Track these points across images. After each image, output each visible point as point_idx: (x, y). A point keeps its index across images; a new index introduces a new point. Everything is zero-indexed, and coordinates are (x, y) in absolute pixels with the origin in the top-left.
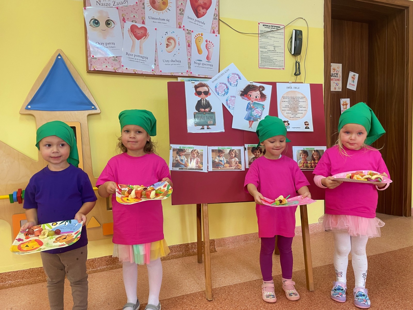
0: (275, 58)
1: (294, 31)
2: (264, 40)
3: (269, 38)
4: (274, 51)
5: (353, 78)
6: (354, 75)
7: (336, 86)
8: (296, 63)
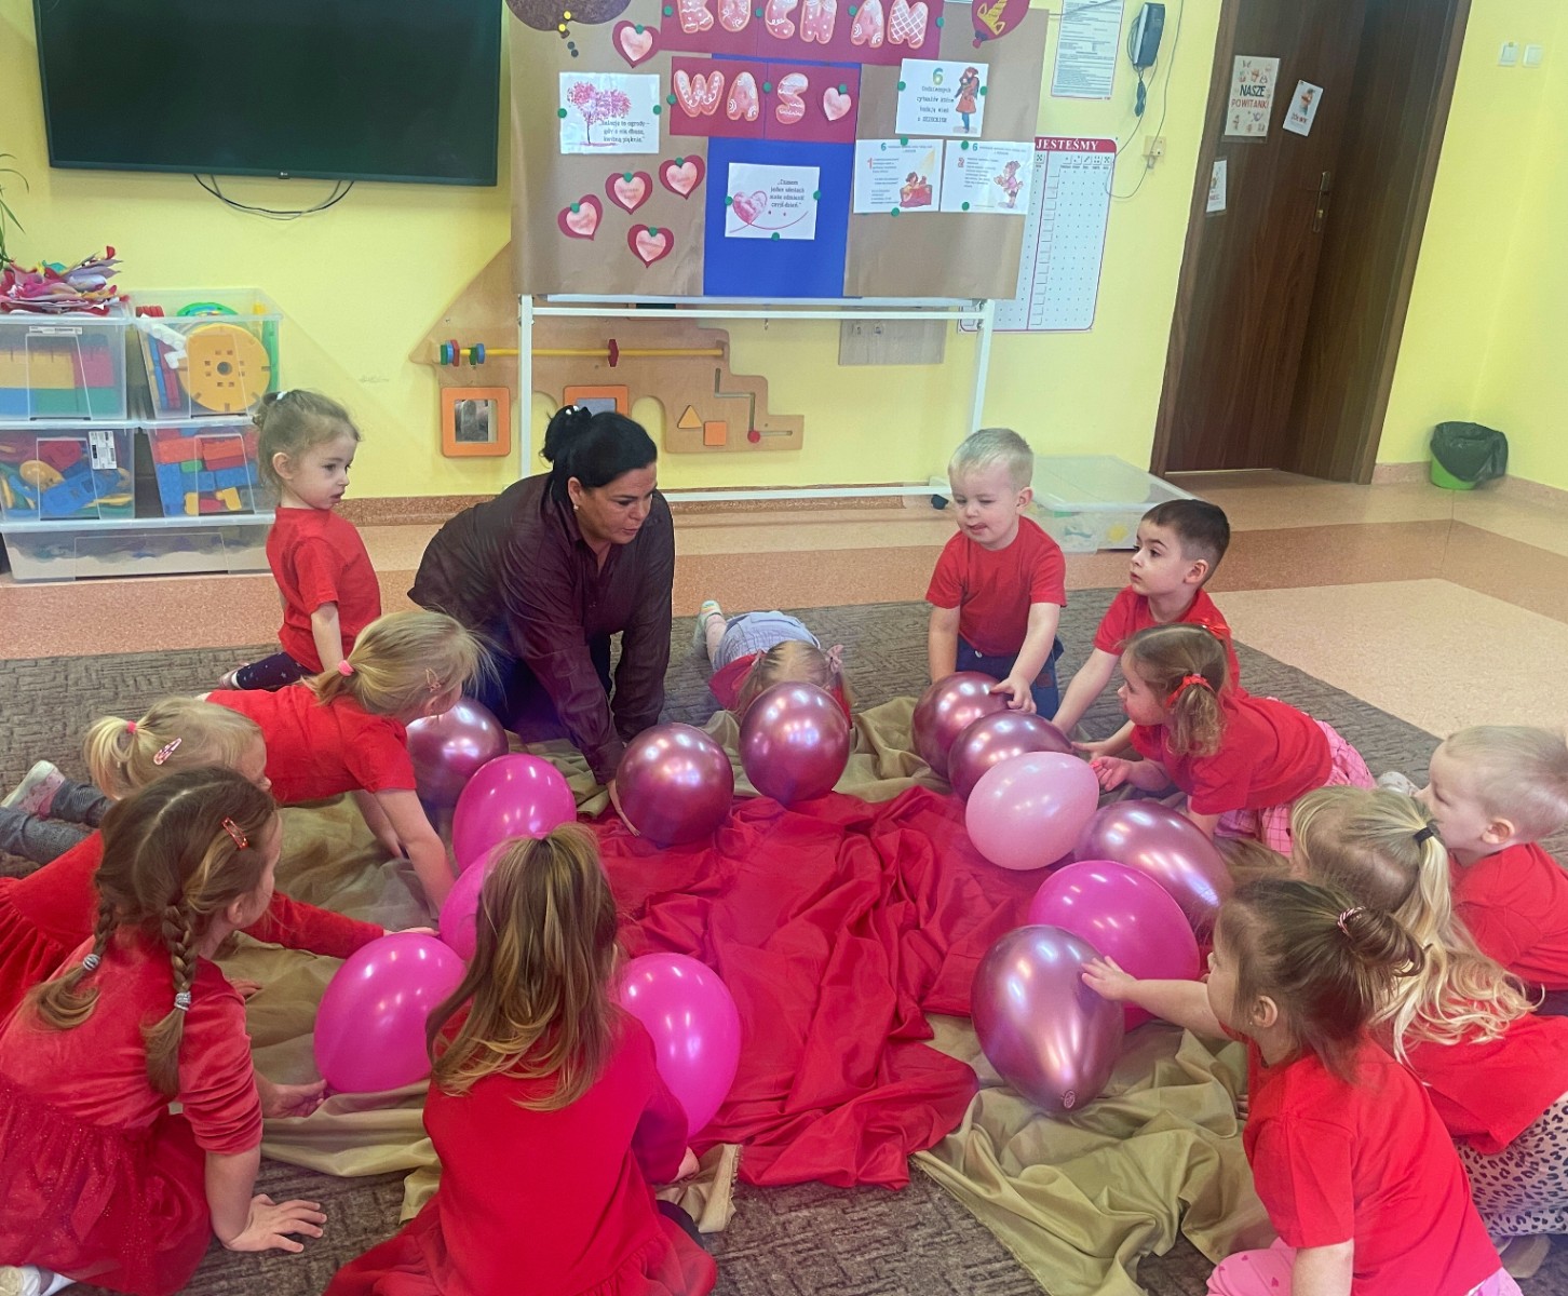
0: (1092, 71)
1: (1146, 7)
2: (1071, 27)
3: (1085, 22)
4: (1092, 55)
5: (1305, 98)
6: (1311, 92)
7: (1248, 121)
8: (1141, 84)
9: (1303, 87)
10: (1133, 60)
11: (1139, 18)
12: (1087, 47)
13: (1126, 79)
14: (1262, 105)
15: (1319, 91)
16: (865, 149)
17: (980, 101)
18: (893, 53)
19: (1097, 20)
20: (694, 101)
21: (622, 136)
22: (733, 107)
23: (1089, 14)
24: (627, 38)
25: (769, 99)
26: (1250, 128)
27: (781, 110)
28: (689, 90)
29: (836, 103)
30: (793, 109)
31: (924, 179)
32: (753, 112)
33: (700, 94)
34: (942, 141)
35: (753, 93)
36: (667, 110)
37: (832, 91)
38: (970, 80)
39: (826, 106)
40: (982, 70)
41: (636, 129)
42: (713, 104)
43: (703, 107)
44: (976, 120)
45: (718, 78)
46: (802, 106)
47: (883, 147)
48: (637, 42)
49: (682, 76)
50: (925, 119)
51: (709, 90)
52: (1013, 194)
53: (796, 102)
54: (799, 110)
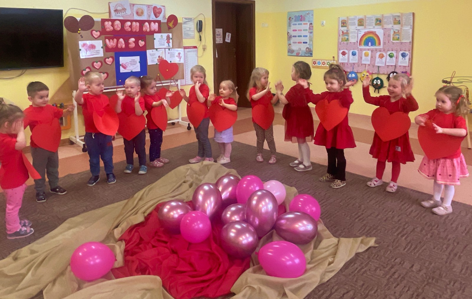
0: (190, 33)
1: (199, 21)
2: (186, 25)
4: (189, 30)
6: (229, 34)
7: (219, 40)
8: (200, 35)
9: (227, 34)
10: (197, 31)
11: (198, 23)
12: (188, 29)
13: (197, 35)
14: (221, 37)
15: (230, 34)
16: (149, 52)
17: (171, 41)
18: (152, 33)
19: (189, 24)
20: (110, 45)
21: (95, 53)
22: (119, 46)
23: (188, 23)
24: (94, 33)
25: (127, 43)
26: (219, 42)
27: (130, 46)
28: (109, 43)
29: (141, 43)
30: (132, 45)
31: (162, 57)
32: (124, 46)
33: (112, 43)
34: (164, 49)
35: (123, 42)
36: (104, 47)
37: (140, 41)
38: (168, 37)
39: (139, 44)
40: (171, 35)
41: (98, 52)
42: (115, 45)
43: (113, 46)
44: (171, 44)
45: (115, 40)
46: (134, 44)
47: (152, 51)
48: (96, 34)
49: (107, 40)
50: (160, 45)
51: (114, 43)
52: (180, 59)
53: (133, 43)
54: (134, 45)
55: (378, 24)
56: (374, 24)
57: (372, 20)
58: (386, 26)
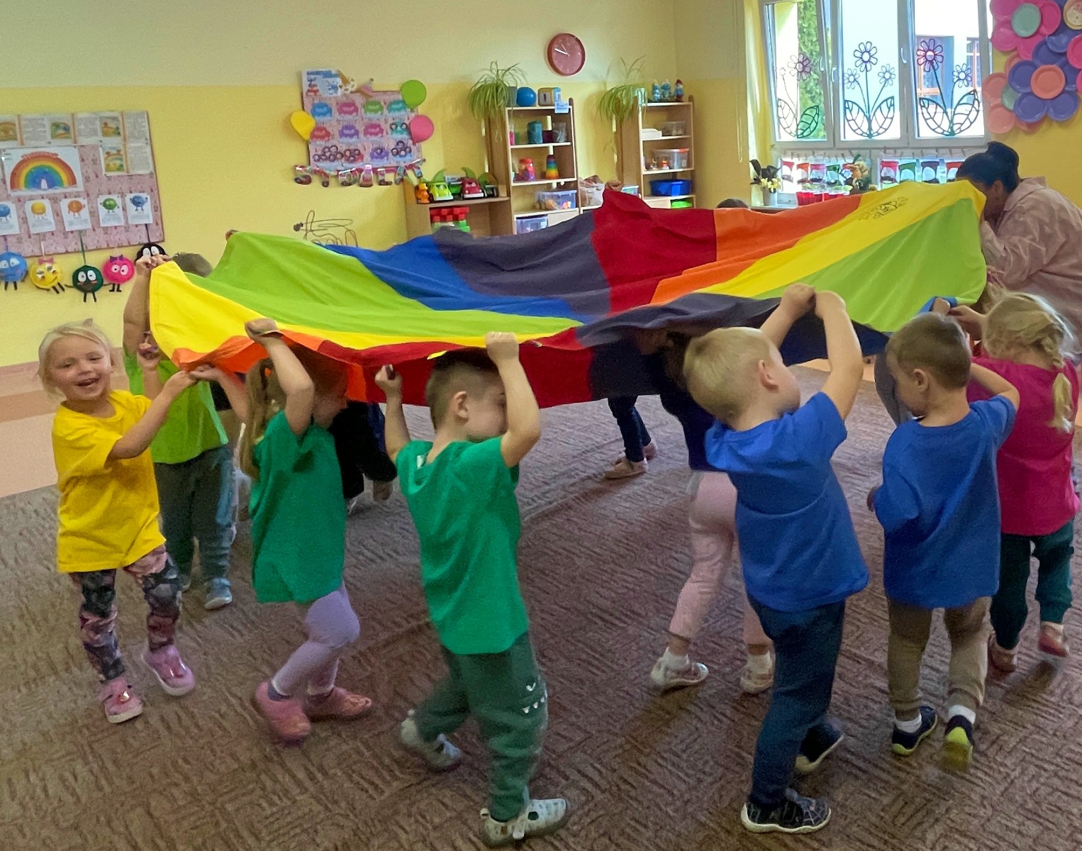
55: (60, 135)
56: (48, 135)
57: (44, 126)
58: (83, 141)
